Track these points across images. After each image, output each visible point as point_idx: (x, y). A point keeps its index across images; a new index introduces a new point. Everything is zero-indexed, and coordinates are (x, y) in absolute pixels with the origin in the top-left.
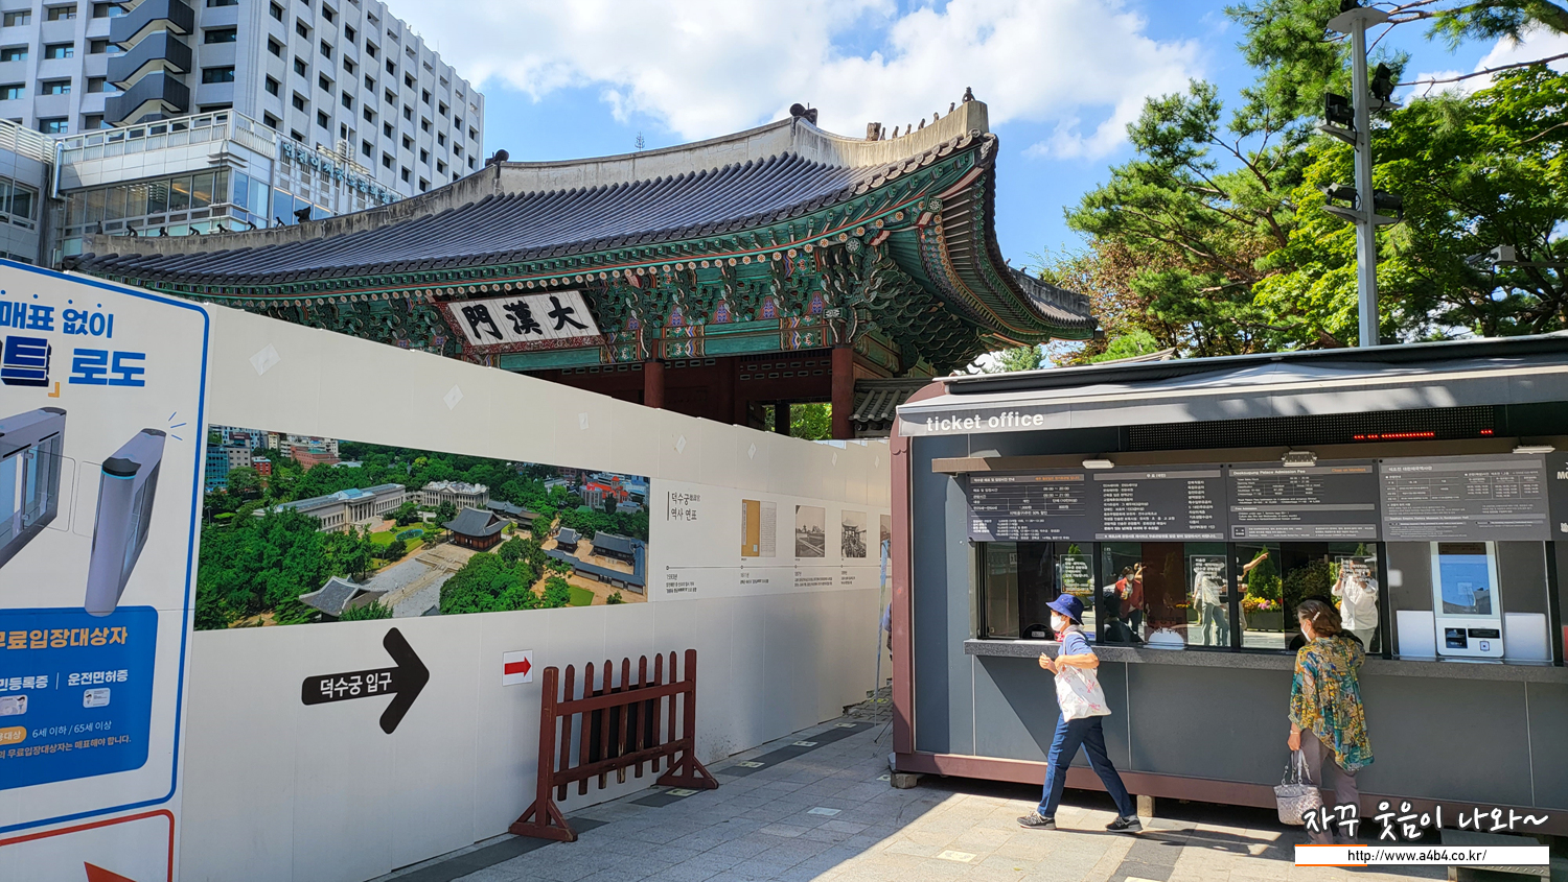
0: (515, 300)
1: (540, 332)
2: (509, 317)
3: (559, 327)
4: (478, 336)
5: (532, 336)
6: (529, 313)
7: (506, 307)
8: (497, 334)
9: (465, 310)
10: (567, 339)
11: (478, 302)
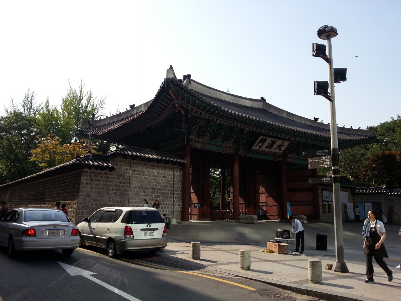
0: (275, 140)
1: (270, 149)
2: (269, 144)
3: (275, 149)
4: (256, 146)
5: (268, 150)
6: (274, 143)
7: (272, 141)
8: (260, 147)
9: (261, 139)
10: (274, 152)
11: (267, 138)
